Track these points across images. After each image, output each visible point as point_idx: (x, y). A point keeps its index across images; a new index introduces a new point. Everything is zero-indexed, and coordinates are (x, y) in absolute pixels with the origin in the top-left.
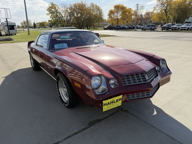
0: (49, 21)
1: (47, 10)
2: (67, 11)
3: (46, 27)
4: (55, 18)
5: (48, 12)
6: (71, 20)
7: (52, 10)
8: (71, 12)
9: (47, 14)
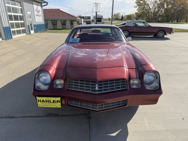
0: (136, 13)
1: (136, 2)
2: (156, 2)
3: (132, 19)
4: (142, 10)
5: (136, 5)
6: (158, 12)
7: (140, 2)
8: (160, 4)
9: (135, 7)
